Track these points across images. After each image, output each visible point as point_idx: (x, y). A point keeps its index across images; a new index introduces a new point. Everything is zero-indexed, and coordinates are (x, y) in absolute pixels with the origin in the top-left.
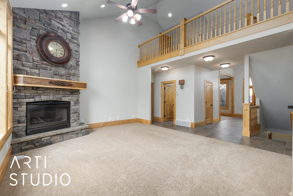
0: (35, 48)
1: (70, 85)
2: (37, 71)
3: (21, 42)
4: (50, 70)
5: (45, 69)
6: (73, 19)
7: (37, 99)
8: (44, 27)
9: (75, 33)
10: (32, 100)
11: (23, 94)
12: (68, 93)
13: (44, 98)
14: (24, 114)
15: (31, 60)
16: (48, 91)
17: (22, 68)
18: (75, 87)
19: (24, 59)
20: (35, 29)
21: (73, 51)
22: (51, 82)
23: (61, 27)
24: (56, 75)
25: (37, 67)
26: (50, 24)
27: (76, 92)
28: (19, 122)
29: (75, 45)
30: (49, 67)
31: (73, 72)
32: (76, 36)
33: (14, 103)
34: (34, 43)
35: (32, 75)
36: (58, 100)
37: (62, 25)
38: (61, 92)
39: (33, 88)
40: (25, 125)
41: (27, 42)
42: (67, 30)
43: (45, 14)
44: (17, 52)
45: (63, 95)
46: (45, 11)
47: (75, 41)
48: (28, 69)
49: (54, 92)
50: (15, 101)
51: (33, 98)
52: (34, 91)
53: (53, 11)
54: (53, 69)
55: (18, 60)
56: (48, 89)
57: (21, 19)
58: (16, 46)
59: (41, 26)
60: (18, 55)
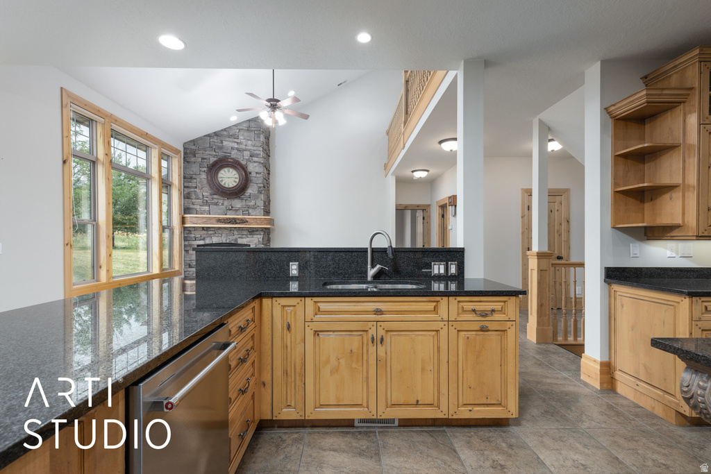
0: (205, 182)
1: (243, 221)
2: (206, 208)
3: (191, 178)
4: (223, 204)
5: (216, 204)
6: (252, 129)
7: (208, 241)
8: (214, 153)
9: (255, 148)
10: (202, 242)
11: (193, 235)
12: (245, 232)
13: (215, 240)
14: (194, 257)
15: (201, 196)
16: (220, 232)
17: (192, 206)
18: (251, 224)
19: (194, 196)
20: (205, 159)
21: (253, 174)
22: (219, 221)
23: (236, 146)
24: (230, 210)
25: (207, 203)
26: (221, 148)
27: (257, 231)
28: (190, 266)
29: (255, 164)
30: (221, 201)
31: (252, 203)
32: (257, 152)
33: (185, 246)
34: (204, 176)
35: (202, 214)
36: (233, 242)
37: (237, 143)
38: (236, 233)
39: (203, 228)
40: (195, 270)
41: (197, 177)
42: (244, 147)
43: (215, 137)
44: (187, 190)
45: (240, 236)
46: (216, 134)
47: (255, 159)
48: (198, 207)
49: (227, 232)
50: (186, 243)
51: (204, 239)
52: (204, 232)
53: (225, 130)
54: (227, 203)
55: (188, 198)
56: (219, 228)
57: (191, 153)
58: (186, 184)
59: (211, 153)
60: (189, 193)
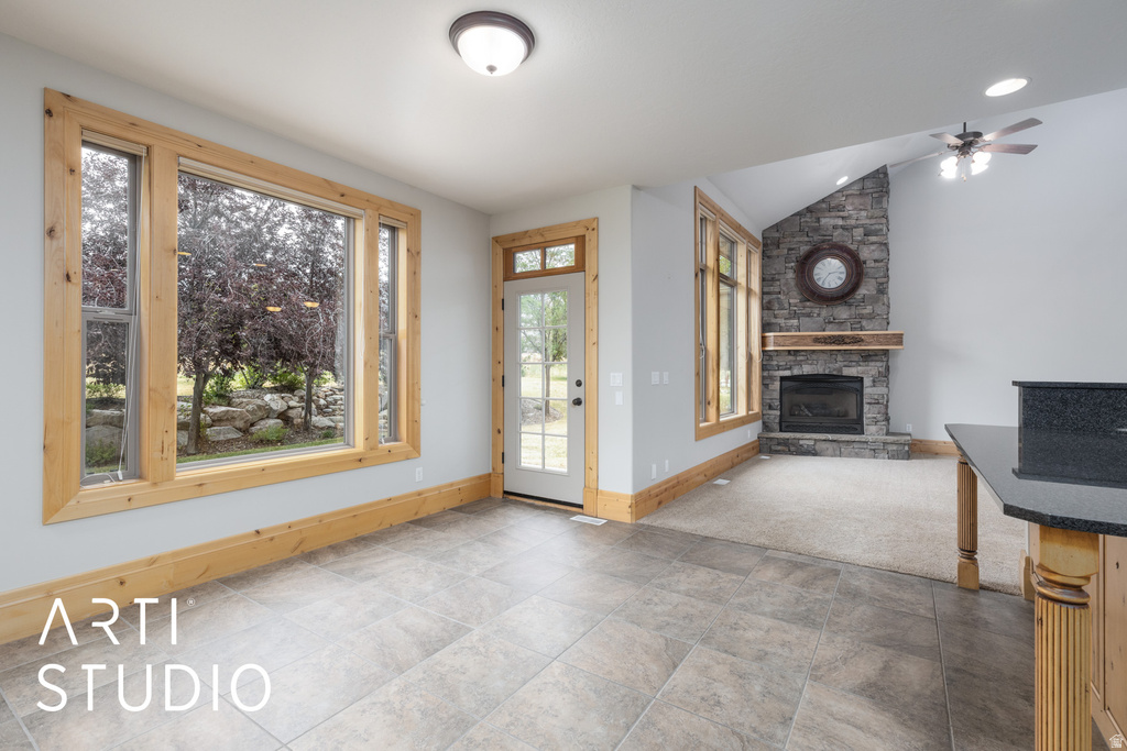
0: (792, 283)
1: (856, 340)
2: (795, 322)
3: (773, 280)
4: (819, 315)
5: (809, 315)
6: (868, 191)
7: (796, 372)
8: (807, 239)
9: (873, 221)
10: (787, 373)
11: (775, 363)
12: (855, 358)
13: (807, 369)
14: (776, 395)
15: (786, 306)
16: (814, 357)
17: (773, 321)
18: (869, 344)
19: (776, 306)
20: (792, 249)
21: (870, 264)
22: (817, 340)
23: (840, 222)
24: (830, 322)
25: (795, 315)
26: (816, 230)
27: (876, 355)
28: (770, 407)
29: (873, 247)
30: (816, 311)
31: (868, 310)
32: (877, 227)
33: (763, 378)
34: (791, 275)
35: (788, 331)
36: (835, 373)
37: (843, 218)
38: (839, 358)
39: (789, 351)
40: (778, 413)
41: (781, 277)
42: (853, 222)
43: (809, 215)
44: (767, 298)
45: (846, 363)
46: (809, 210)
47: (873, 239)
48: (782, 321)
49: (825, 357)
50: (765, 374)
51: (790, 369)
52: (791, 358)
53: (823, 201)
54: (824, 312)
55: (769, 309)
56: (814, 351)
57: (773, 244)
58: (766, 290)
59: (801, 239)
60: (769, 302)
